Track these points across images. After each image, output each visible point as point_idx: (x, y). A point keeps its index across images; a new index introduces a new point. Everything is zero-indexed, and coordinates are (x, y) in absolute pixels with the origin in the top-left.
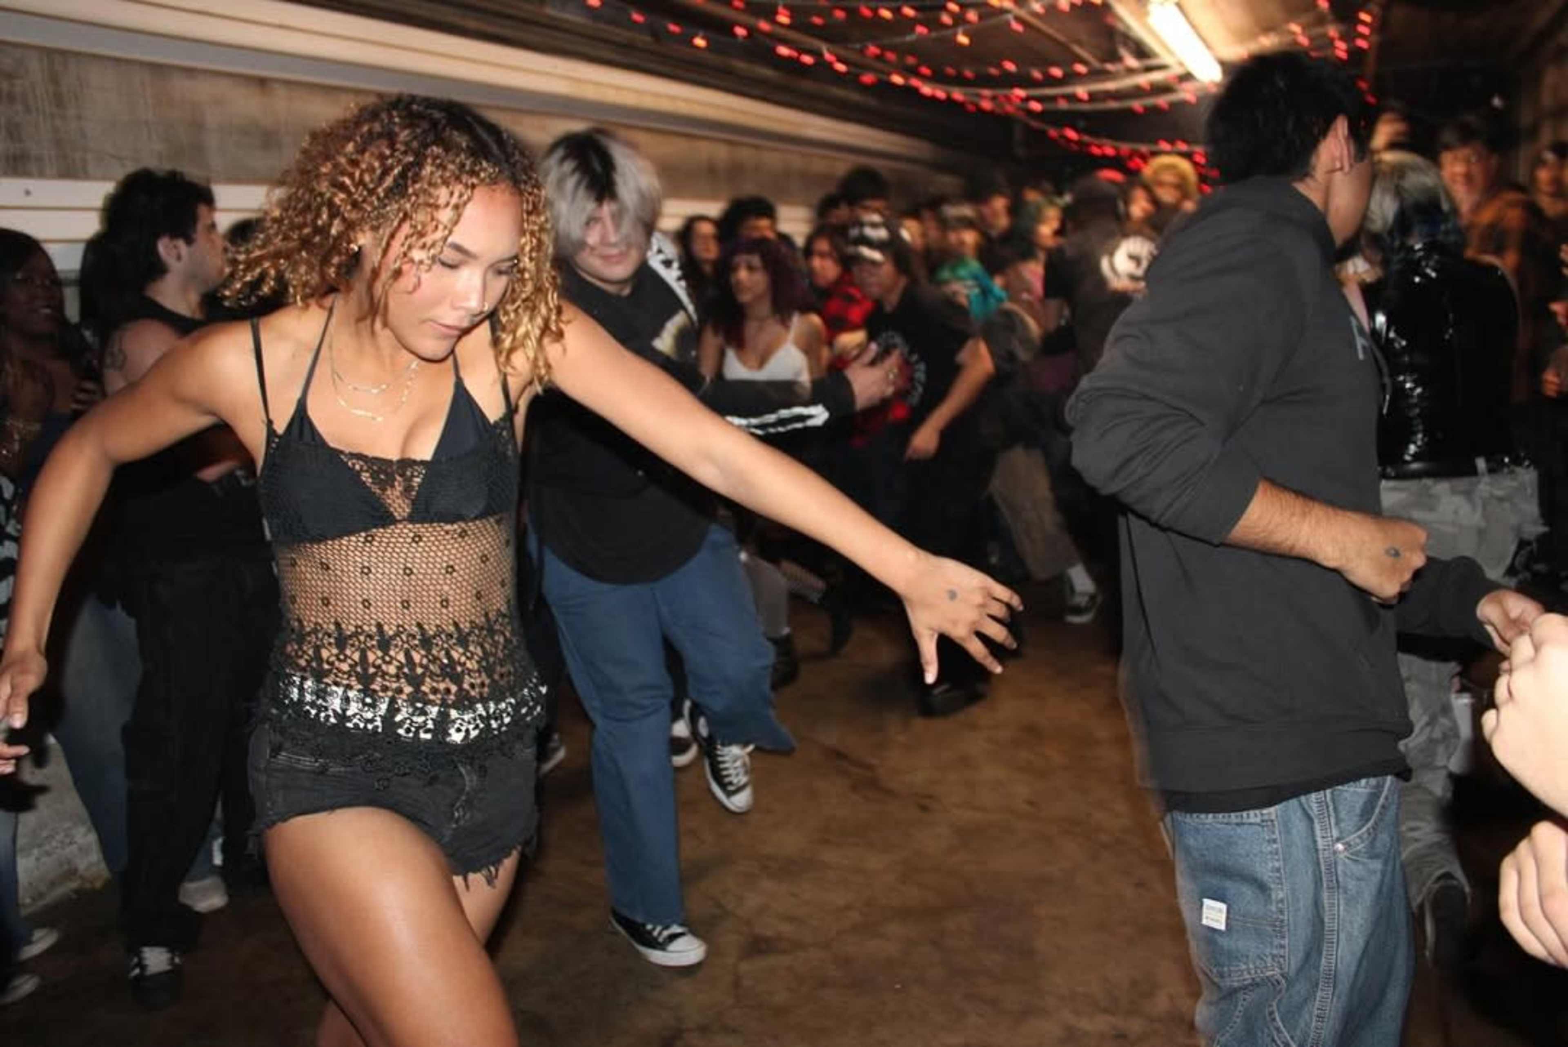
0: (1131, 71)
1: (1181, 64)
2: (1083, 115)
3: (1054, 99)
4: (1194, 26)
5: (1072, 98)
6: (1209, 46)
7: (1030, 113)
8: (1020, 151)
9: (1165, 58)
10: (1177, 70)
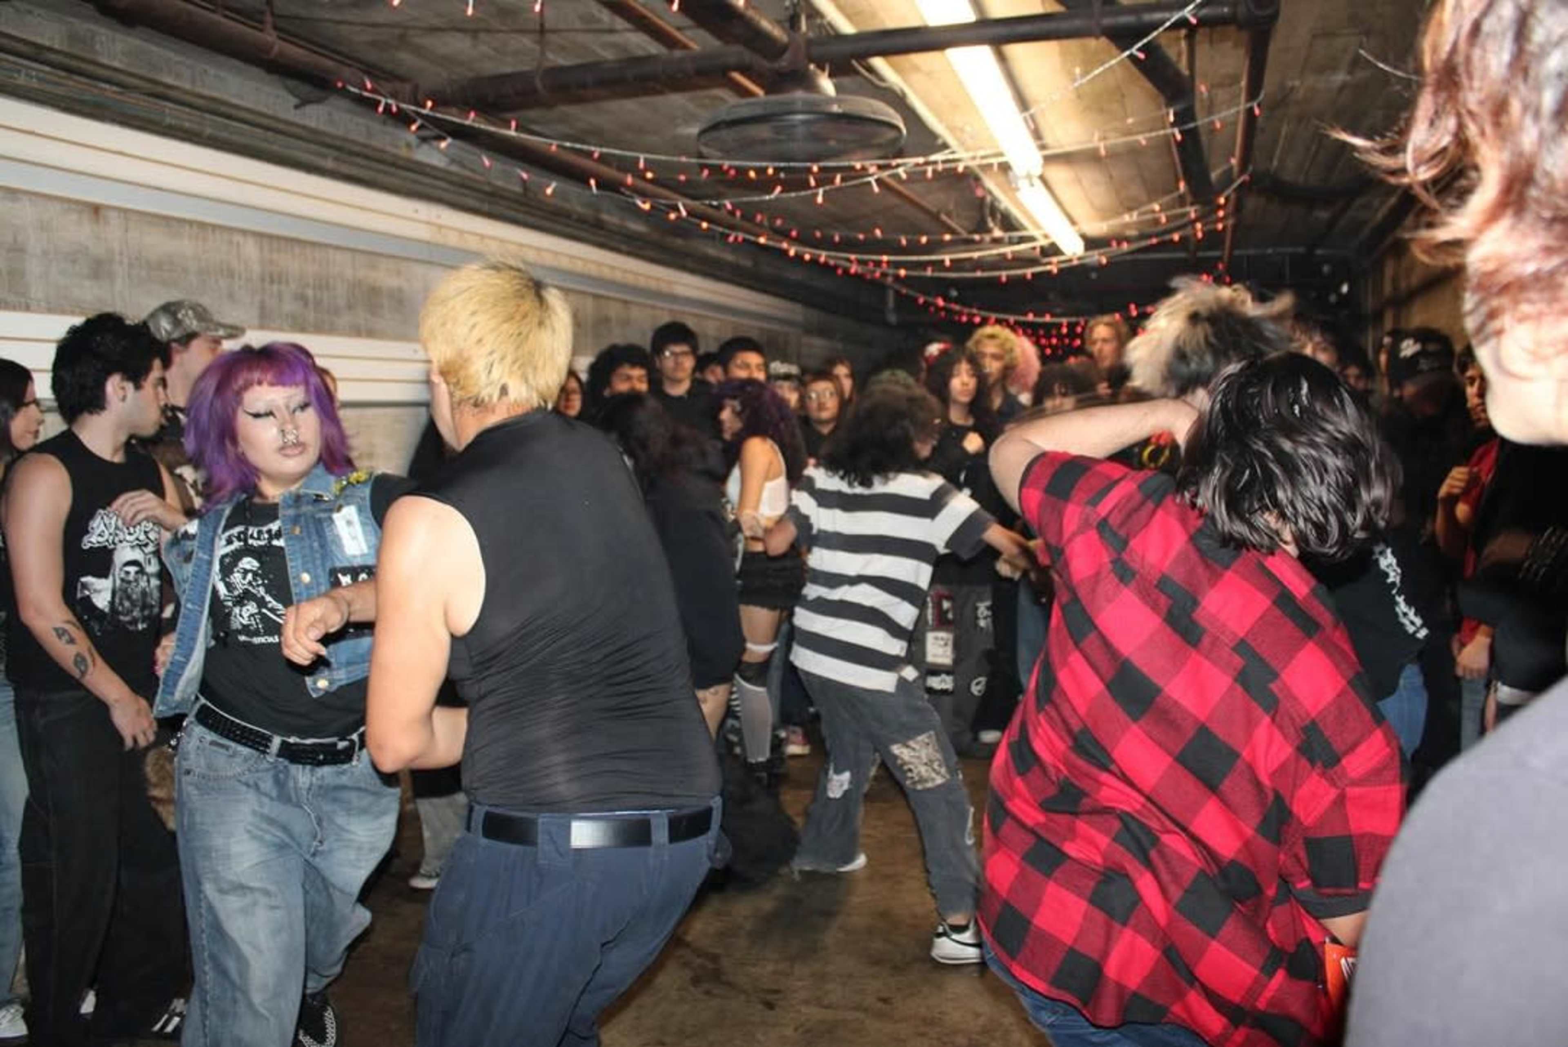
0: (997, 242)
1: (1046, 236)
2: (954, 283)
3: (923, 265)
4: (1059, 203)
5: (939, 265)
6: (1073, 222)
7: (897, 278)
8: (892, 318)
9: (1031, 231)
10: (1043, 242)
